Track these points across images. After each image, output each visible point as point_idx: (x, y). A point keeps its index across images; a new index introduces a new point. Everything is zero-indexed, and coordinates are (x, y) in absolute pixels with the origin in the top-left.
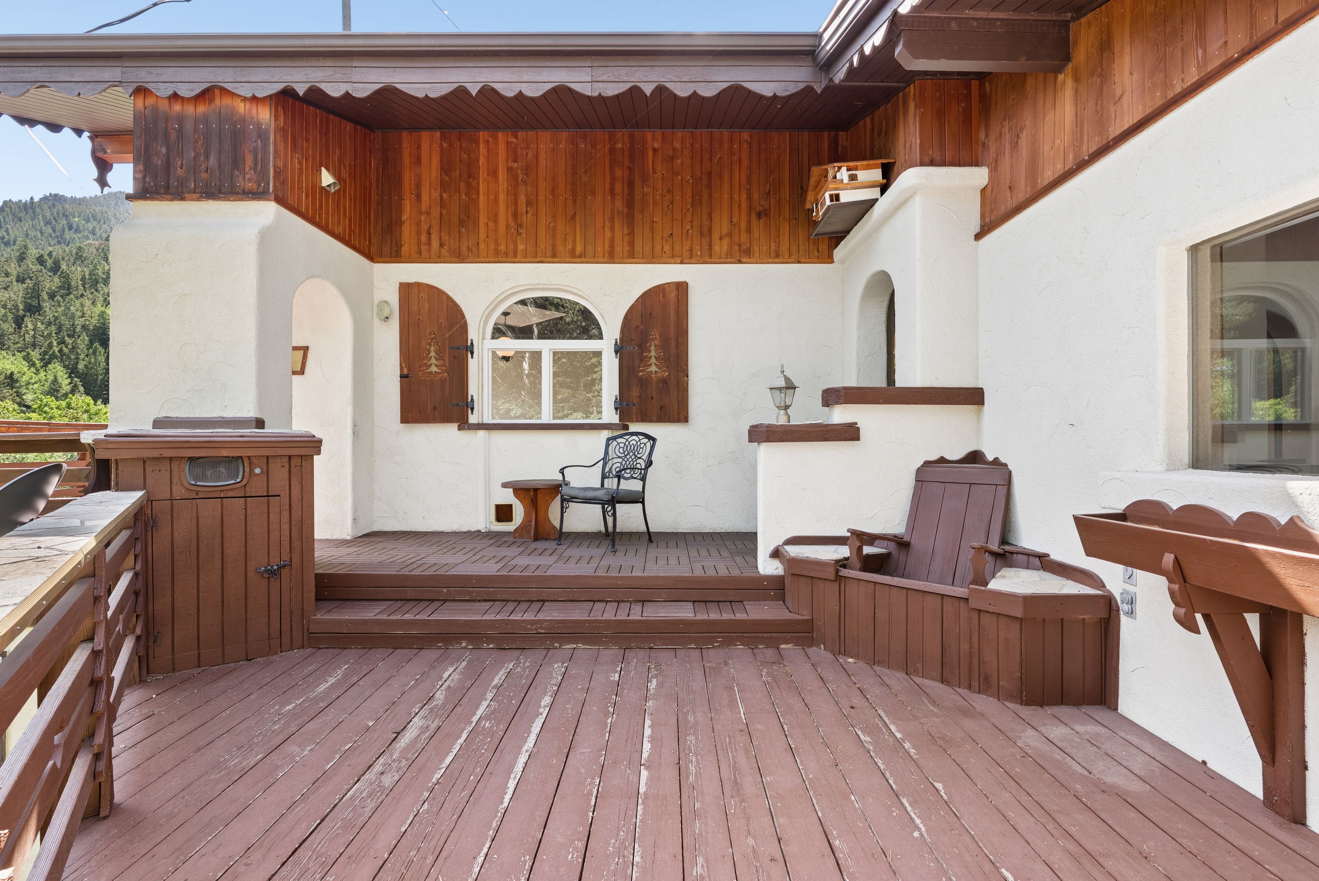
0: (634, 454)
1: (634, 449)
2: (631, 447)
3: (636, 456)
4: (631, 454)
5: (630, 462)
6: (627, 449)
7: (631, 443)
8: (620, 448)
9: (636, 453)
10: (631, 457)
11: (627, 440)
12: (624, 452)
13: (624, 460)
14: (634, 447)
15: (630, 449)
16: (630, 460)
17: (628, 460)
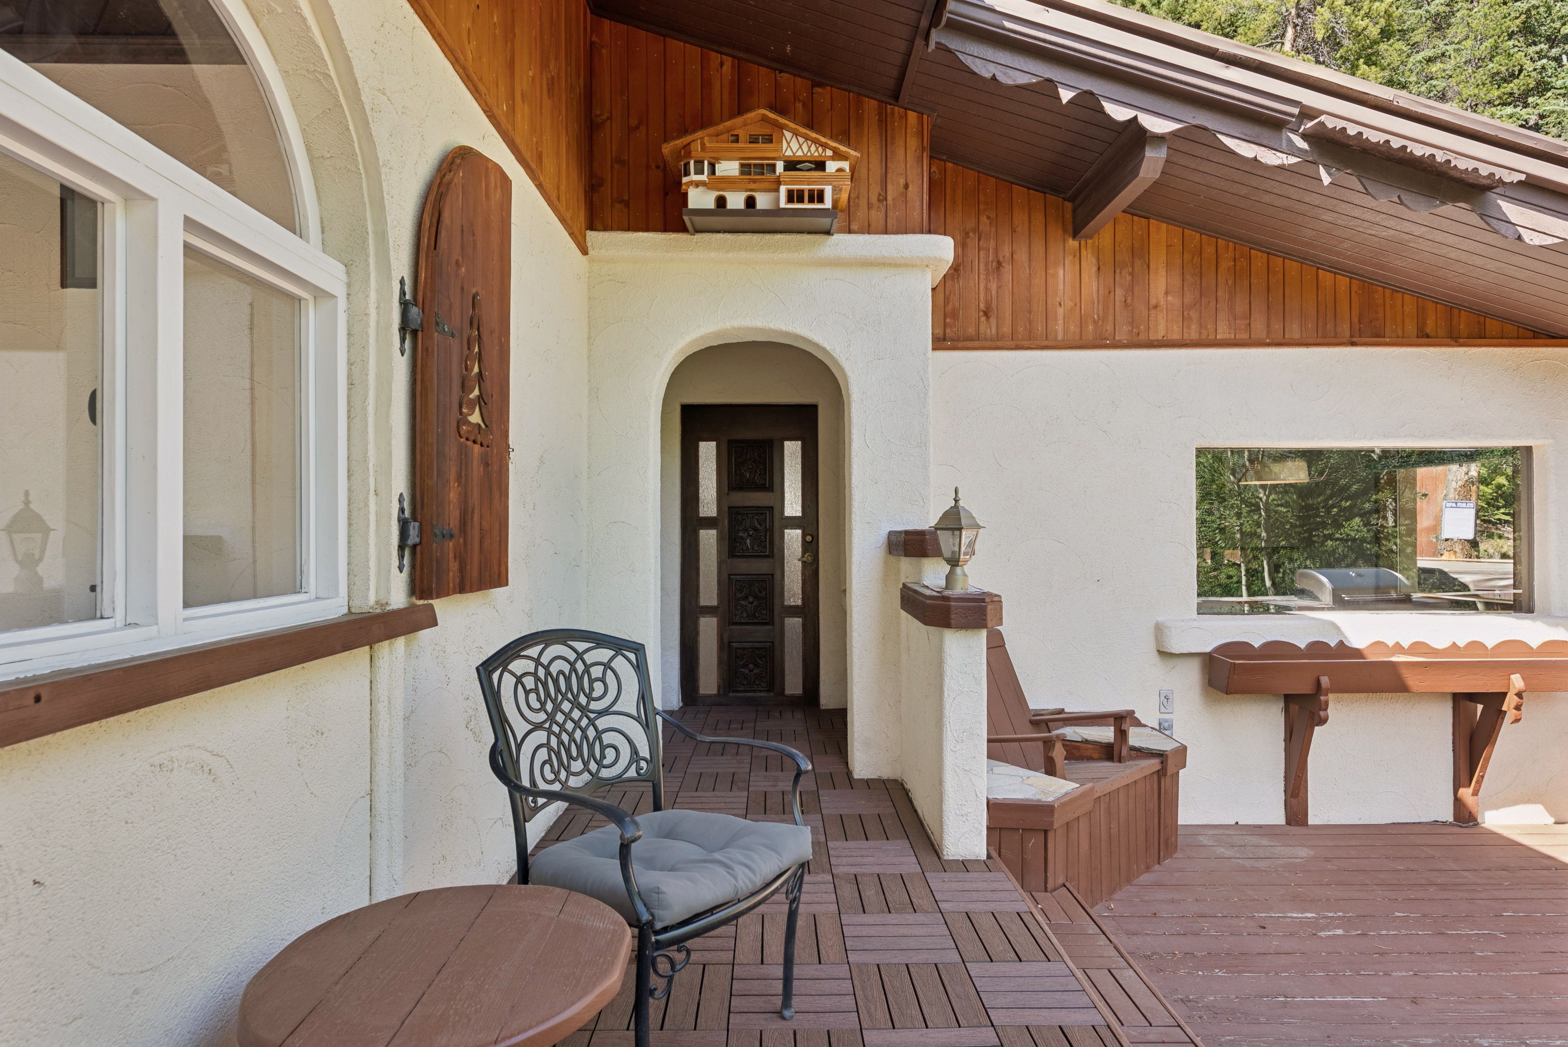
0: (576, 704)
1: (569, 687)
2: (556, 682)
3: (584, 710)
4: (566, 706)
5: (571, 735)
6: (547, 694)
7: (554, 669)
8: (527, 692)
9: (583, 700)
10: (568, 716)
11: (537, 661)
12: (543, 704)
13: (550, 732)
14: (568, 679)
15: (558, 689)
16: (570, 726)
17: (562, 726)
